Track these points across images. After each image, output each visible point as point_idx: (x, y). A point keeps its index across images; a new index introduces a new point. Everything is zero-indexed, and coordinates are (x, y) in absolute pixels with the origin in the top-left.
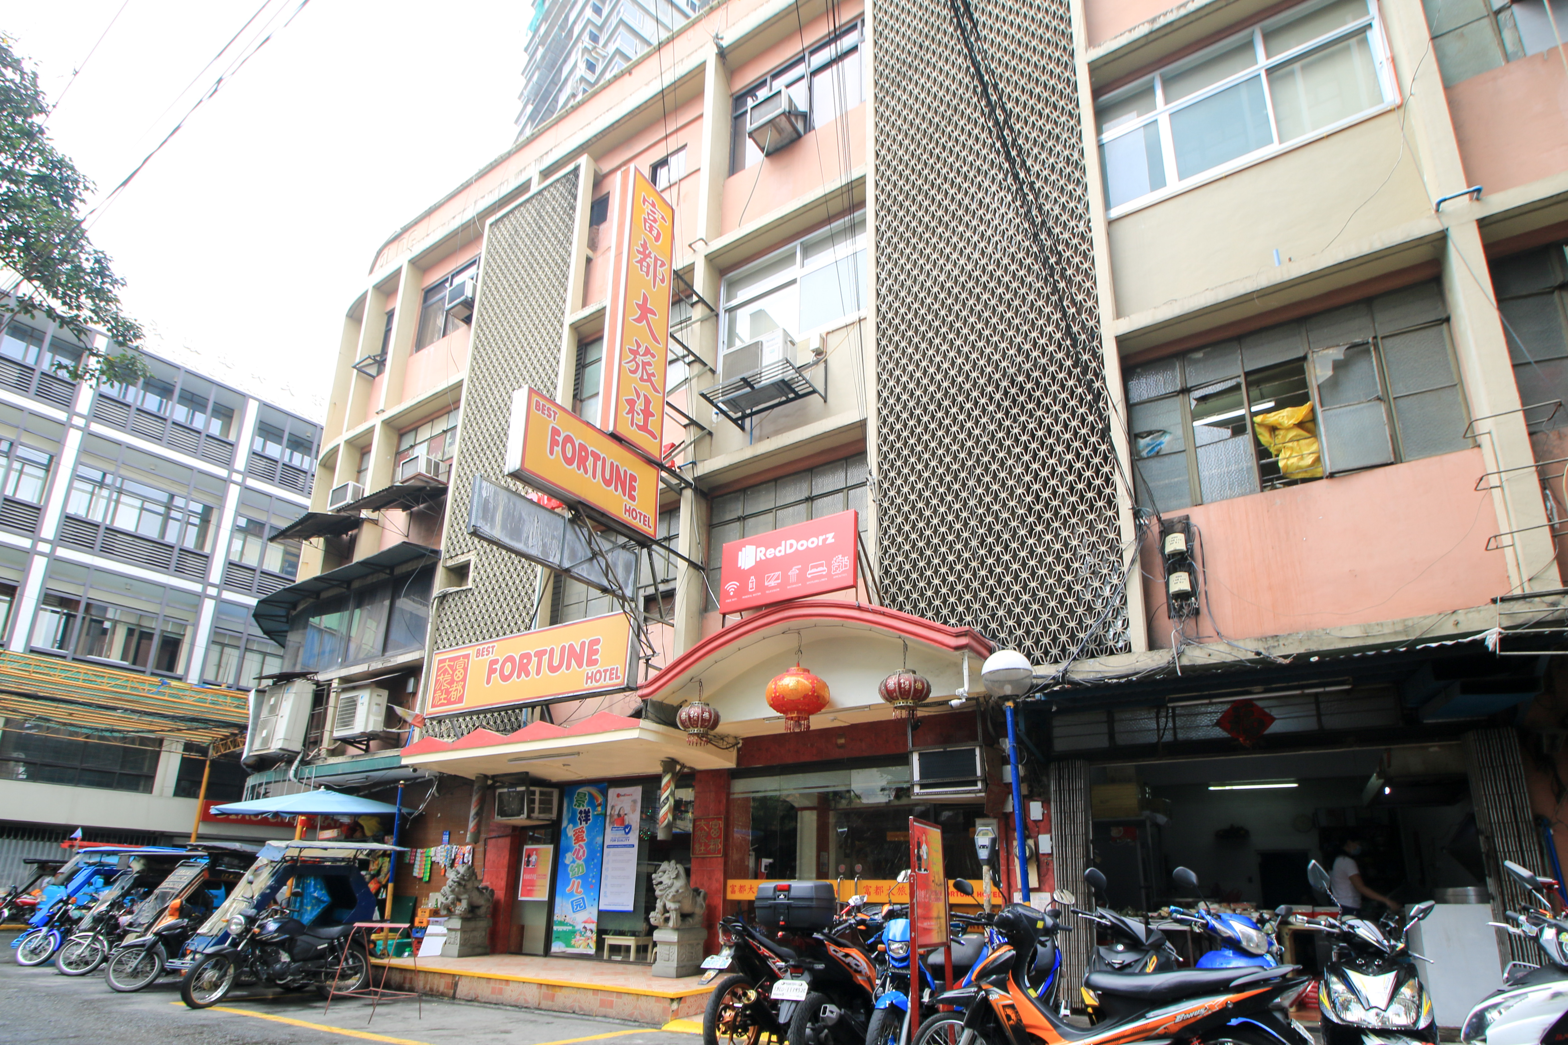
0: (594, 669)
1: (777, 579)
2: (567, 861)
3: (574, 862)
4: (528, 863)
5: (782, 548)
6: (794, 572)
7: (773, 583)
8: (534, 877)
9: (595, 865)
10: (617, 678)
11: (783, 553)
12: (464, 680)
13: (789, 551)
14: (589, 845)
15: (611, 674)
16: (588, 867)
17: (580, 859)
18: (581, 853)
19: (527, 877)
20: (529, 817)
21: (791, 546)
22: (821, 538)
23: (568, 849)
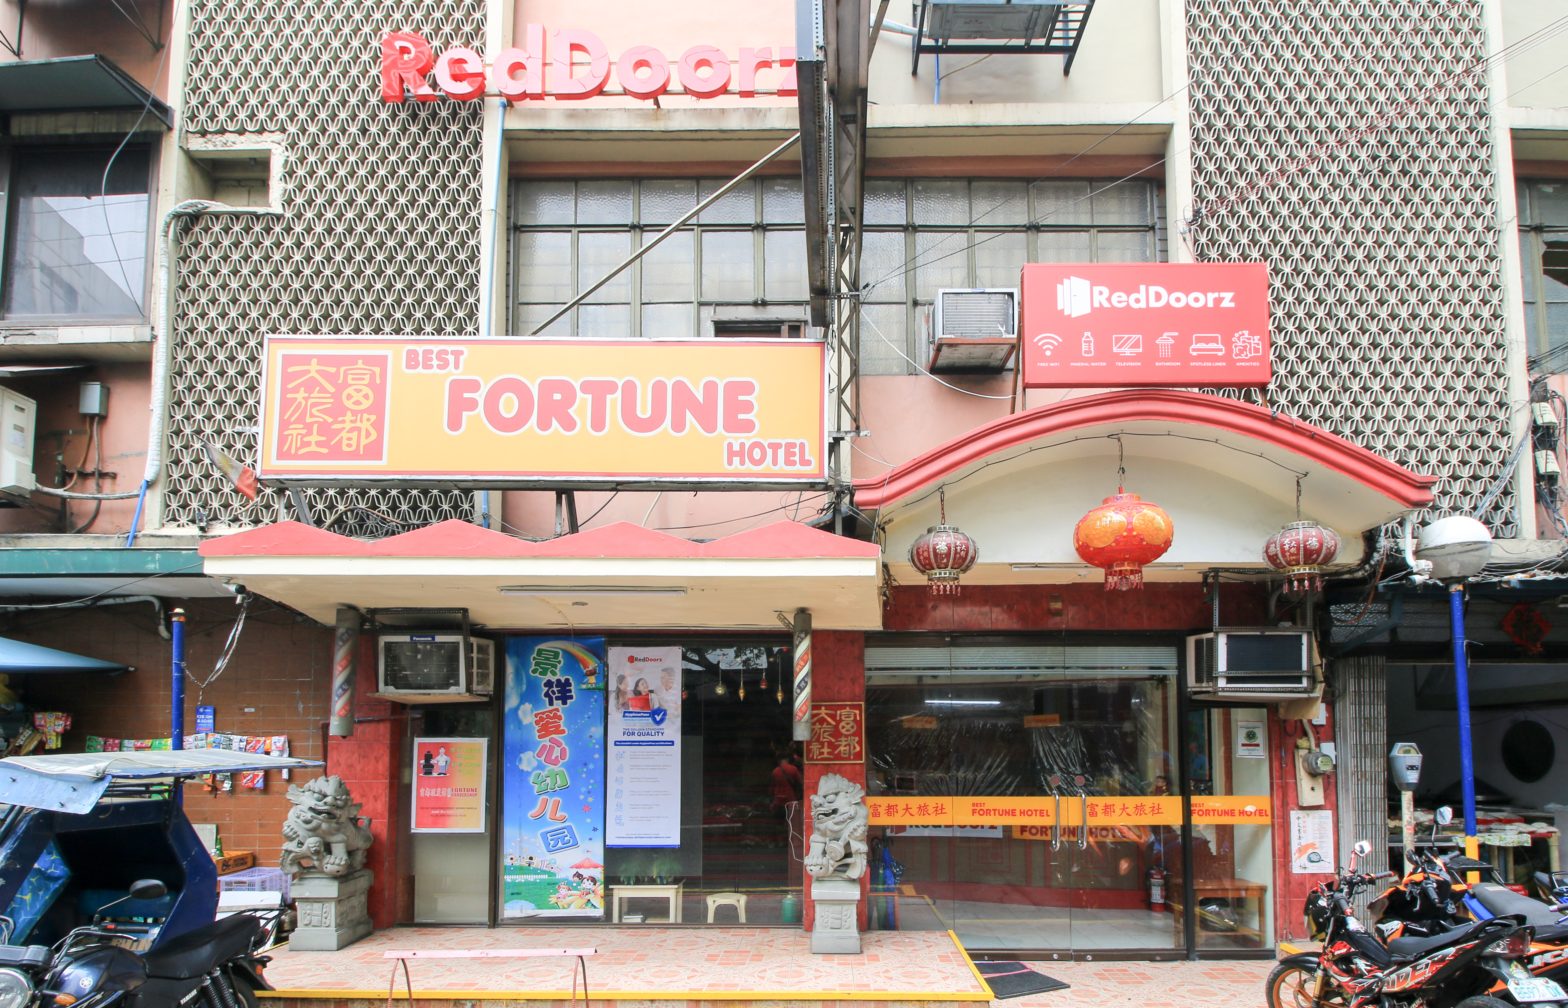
0: (747, 439)
1: (1136, 345)
2: (524, 766)
3: (540, 767)
4: (428, 768)
5: (1142, 296)
6: (1166, 340)
7: (1127, 351)
8: (448, 793)
9: (590, 773)
10: (805, 462)
11: (1143, 305)
12: (378, 408)
13: (1153, 304)
14: (573, 739)
15: (789, 454)
16: (574, 776)
17: (555, 762)
18: (557, 752)
19: (429, 792)
20: (469, 689)
21: (1158, 297)
22: (1211, 296)
23: (524, 747)
